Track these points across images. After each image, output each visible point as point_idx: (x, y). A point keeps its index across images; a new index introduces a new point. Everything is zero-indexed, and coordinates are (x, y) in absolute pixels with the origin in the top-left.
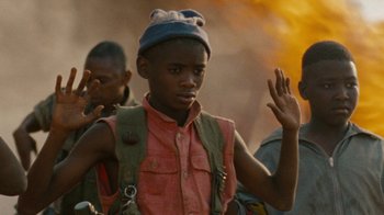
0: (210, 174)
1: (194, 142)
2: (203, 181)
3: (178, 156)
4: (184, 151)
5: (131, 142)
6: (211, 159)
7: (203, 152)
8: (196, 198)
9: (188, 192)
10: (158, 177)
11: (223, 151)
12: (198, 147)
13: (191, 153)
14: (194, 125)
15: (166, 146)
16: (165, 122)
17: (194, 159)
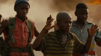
0: (29, 33)
1: (26, 26)
2: (27, 34)
3: (22, 28)
4: (23, 27)
5: (12, 25)
6: (29, 30)
7: (28, 28)
8: (25, 38)
9: (24, 36)
10: (17, 33)
11: (32, 28)
12: (27, 27)
13: (25, 28)
14: (26, 22)
15: (19, 26)
16: (19, 21)
17: (25, 29)
